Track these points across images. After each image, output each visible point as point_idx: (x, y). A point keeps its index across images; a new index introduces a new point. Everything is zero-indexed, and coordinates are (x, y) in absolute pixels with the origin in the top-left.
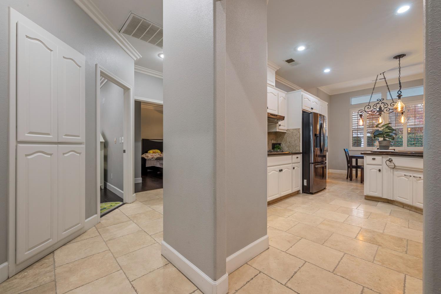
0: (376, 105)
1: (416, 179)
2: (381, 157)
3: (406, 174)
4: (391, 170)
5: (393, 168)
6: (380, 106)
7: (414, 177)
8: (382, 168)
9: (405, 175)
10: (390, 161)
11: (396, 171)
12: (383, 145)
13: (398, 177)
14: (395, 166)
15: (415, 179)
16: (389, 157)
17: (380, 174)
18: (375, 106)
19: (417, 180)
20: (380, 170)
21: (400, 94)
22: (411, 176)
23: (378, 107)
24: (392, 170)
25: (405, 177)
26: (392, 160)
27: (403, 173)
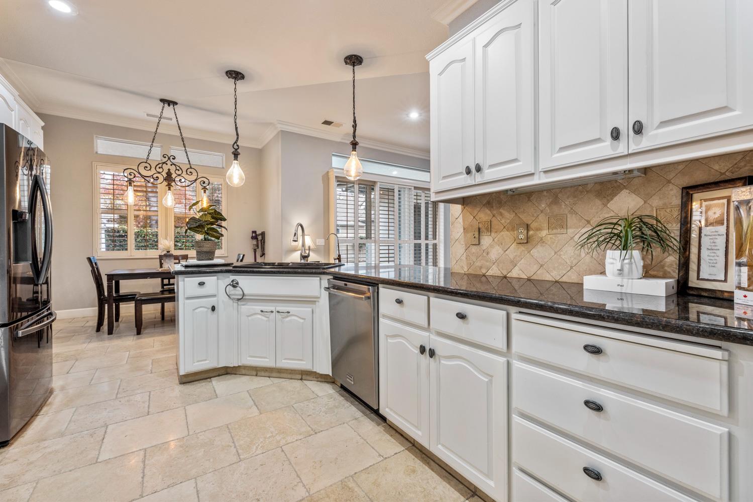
0: (160, 165)
1: (281, 315)
2: (216, 277)
3: (265, 308)
4: (234, 304)
5: (239, 300)
6: (169, 170)
7: (278, 312)
8: (218, 301)
9: (262, 311)
10: (235, 285)
11: (243, 305)
12: (205, 249)
13: (248, 316)
14: (244, 295)
15: (279, 316)
16: (232, 277)
17: (212, 316)
18: (160, 168)
19: (283, 318)
20: (213, 309)
21: (236, 150)
22: (272, 312)
23: (166, 171)
24: (236, 304)
25: (262, 315)
26: (237, 283)
27: (258, 307)
